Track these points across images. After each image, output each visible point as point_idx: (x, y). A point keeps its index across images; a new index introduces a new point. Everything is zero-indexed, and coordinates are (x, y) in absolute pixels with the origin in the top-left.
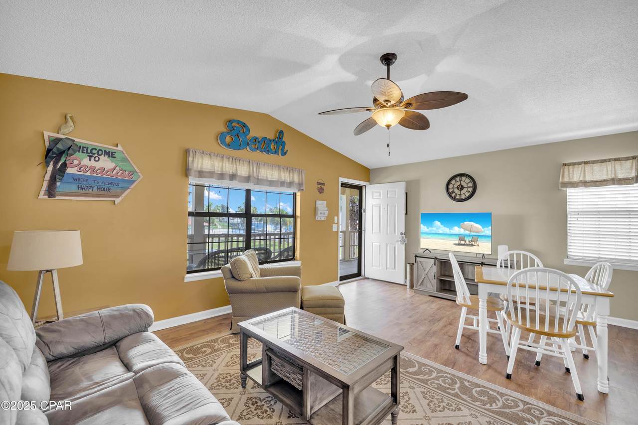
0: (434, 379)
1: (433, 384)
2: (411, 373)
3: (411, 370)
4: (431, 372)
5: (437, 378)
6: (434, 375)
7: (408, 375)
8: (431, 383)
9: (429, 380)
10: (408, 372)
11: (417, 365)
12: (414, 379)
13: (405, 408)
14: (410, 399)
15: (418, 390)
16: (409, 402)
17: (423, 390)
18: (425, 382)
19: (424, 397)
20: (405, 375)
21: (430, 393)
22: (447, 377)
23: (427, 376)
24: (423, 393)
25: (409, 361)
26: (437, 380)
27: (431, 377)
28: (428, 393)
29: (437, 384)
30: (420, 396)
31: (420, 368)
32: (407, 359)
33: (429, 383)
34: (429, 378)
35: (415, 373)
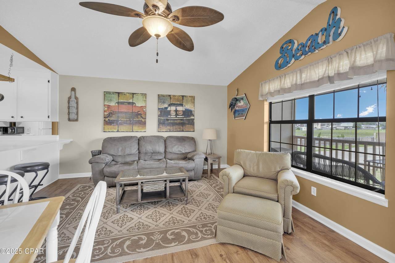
0: (108, 246)
1: (107, 242)
2: (126, 240)
3: (128, 243)
4: (113, 252)
5: (106, 248)
6: (109, 250)
7: (127, 238)
8: (109, 242)
9: (111, 243)
10: (129, 239)
11: (127, 250)
12: (122, 238)
13: (118, 221)
14: (118, 226)
15: (116, 232)
16: (117, 224)
17: (113, 234)
18: (114, 240)
19: (111, 231)
20: (129, 236)
21: (108, 235)
22: (98, 255)
23: (114, 246)
24: (112, 232)
25: (134, 250)
26: (106, 247)
27: (110, 247)
28: (109, 234)
29: (105, 244)
30: (112, 230)
31: (123, 249)
32: (137, 250)
33: (111, 241)
34: (112, 245)
35: (123, 242)
